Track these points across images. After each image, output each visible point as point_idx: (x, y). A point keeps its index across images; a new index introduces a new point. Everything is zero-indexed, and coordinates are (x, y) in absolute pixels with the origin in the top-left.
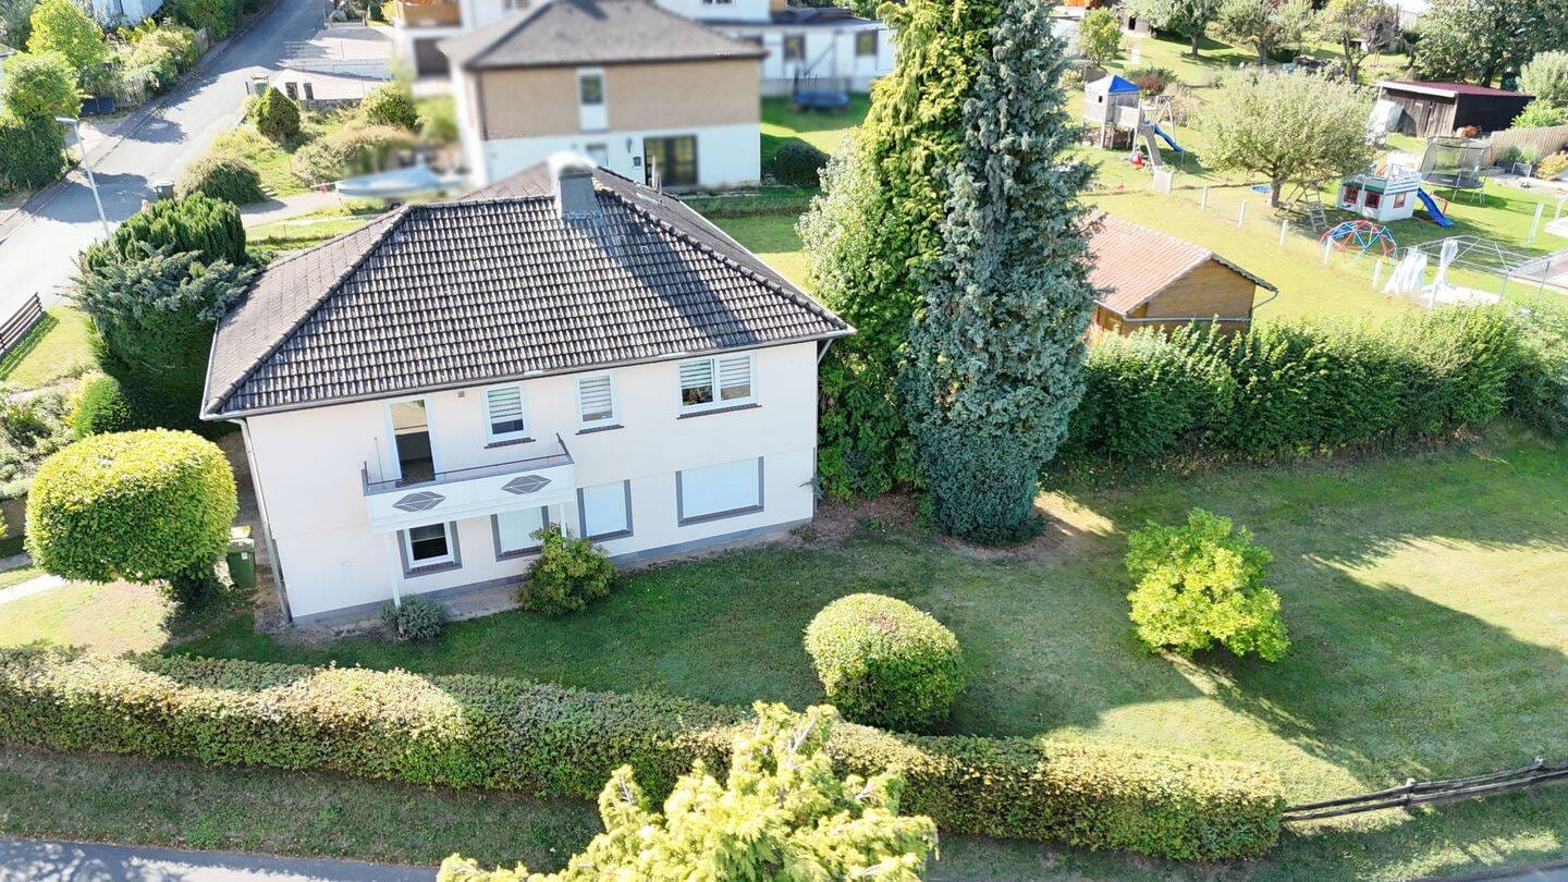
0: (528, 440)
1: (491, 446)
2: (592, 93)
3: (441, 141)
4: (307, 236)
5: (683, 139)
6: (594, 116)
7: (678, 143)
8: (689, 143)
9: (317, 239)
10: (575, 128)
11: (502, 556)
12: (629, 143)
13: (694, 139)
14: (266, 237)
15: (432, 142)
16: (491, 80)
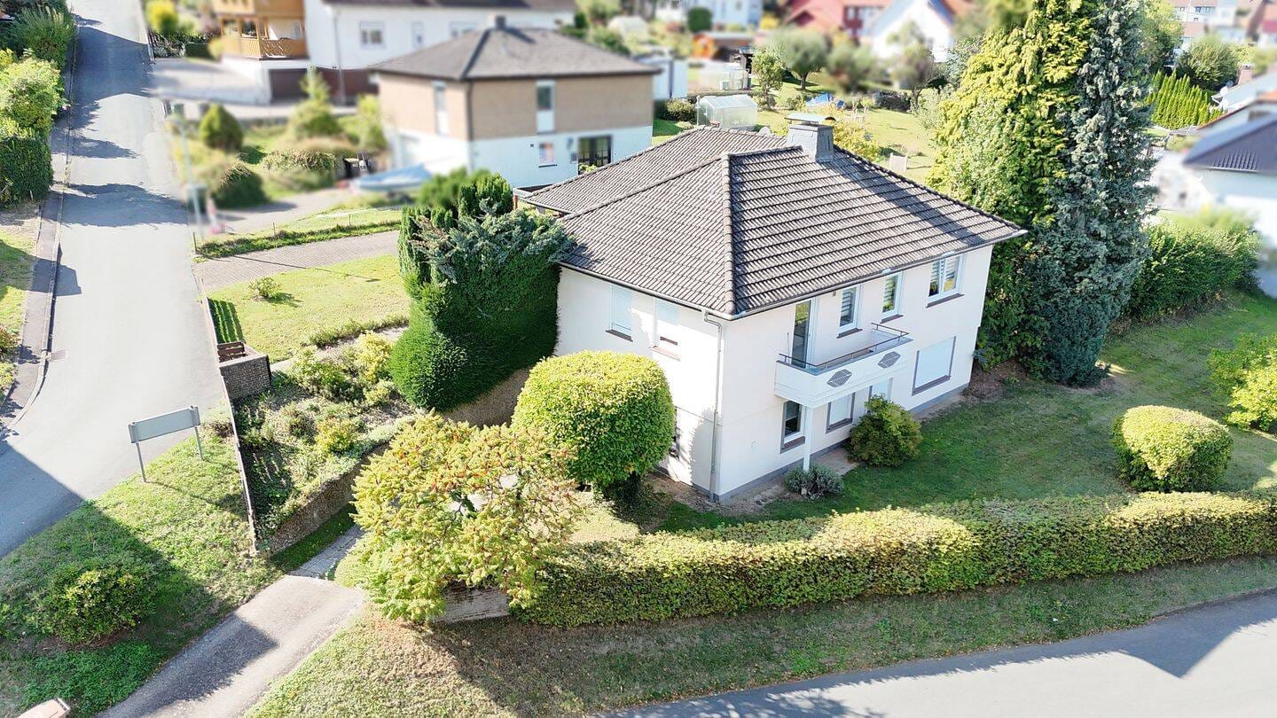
0: (856, 330)
1: (841, 335)
2: (544, 100)
3: (376, 150)
4: (366, 224)
5: (602, 138)
6: (545, 119)
7: (599, 142)
8: (605, 142)
9: (375, 226)
10: (532, 130)
11: (830, 428)
12: (570, 142)
13: (609, 139)
14: (335, 226)
15: (370, 150)
16: (479, 89)
